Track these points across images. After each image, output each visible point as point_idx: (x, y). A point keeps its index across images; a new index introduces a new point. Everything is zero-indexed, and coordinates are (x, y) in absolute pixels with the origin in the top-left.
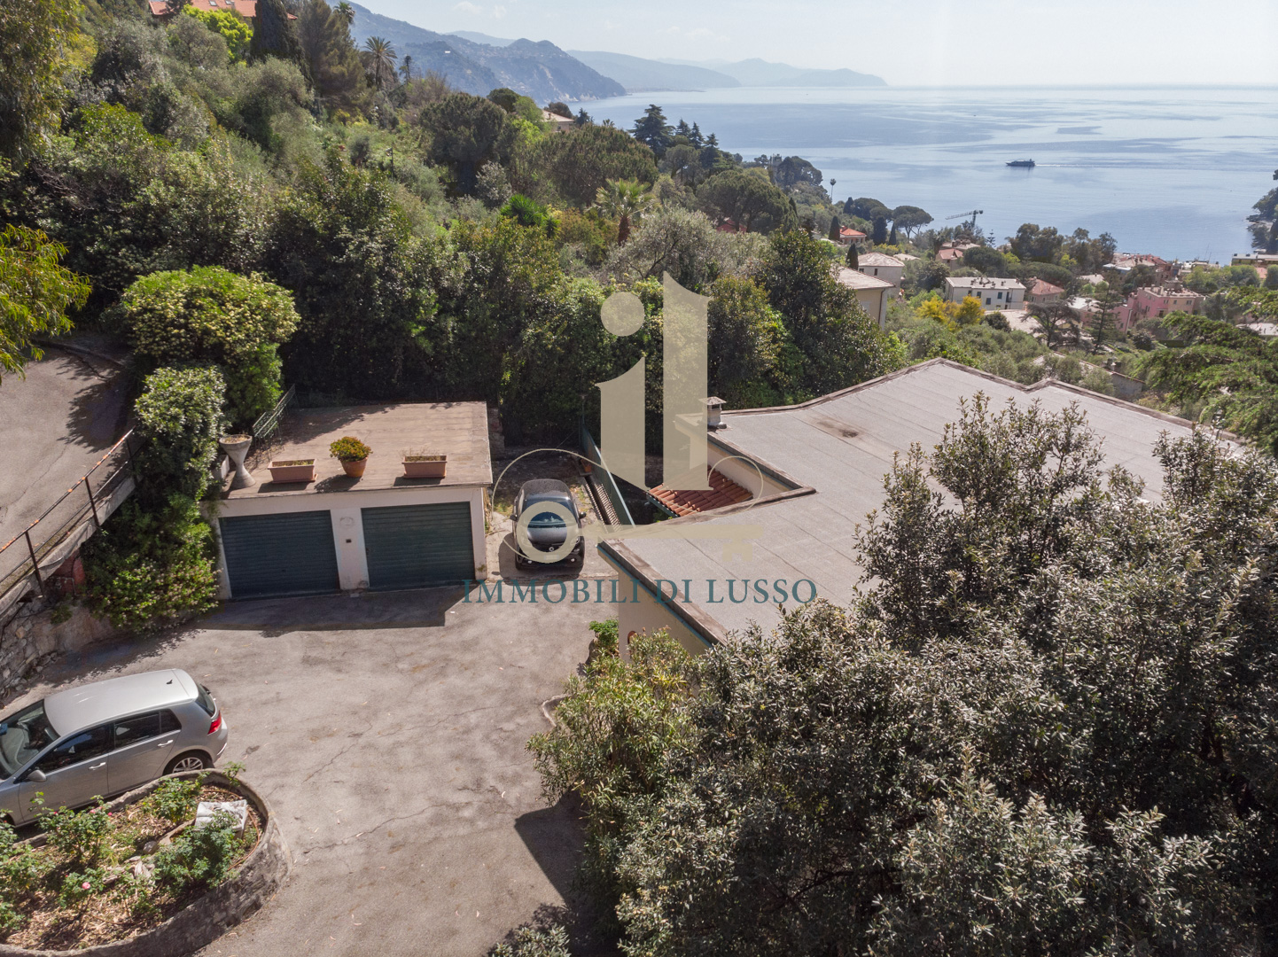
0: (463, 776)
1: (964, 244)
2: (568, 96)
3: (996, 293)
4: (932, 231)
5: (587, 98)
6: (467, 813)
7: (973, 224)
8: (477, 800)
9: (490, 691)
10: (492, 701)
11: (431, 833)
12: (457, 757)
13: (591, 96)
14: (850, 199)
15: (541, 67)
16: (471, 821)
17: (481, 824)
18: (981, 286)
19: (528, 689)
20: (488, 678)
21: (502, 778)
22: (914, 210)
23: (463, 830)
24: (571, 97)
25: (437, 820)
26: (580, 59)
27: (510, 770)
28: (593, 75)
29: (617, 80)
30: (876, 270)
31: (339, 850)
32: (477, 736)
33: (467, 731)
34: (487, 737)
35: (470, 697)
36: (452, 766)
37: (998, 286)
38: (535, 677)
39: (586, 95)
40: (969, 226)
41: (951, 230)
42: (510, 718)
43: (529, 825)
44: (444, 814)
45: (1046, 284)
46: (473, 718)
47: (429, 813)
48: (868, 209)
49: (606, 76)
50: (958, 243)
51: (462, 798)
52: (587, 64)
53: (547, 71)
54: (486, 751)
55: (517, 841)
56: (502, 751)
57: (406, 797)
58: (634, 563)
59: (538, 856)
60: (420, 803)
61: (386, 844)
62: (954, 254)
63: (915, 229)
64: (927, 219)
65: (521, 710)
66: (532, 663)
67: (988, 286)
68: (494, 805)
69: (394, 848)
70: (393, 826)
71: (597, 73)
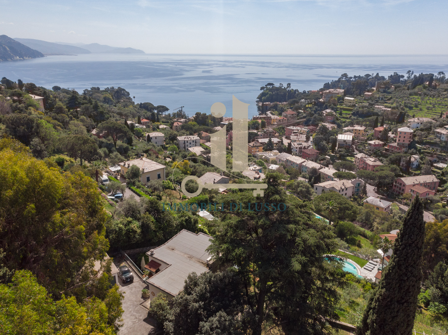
0: (134, 318)
1: (180, 119)
2: (18, 57)
3: (192, 141)
4: (169, 114)
5: (27, 58)
6: (137, 322)
7: (182, 110)
8: (137, 320)
9: (130, 305)
10: (131, 306)
11: (134, 325)
12: (131, 315)
13: (29, 57)
14: (141, 103)
15: (4, 46)
16: (138, 322)
17: (139, 322)
18: (187, 139)
19: (136, 303)
20: (129, 303)
21: (139, 316)
22: (163, 107)
23: (137, 324)
24: (19, 58)
25: (134, 324)
26: (21, 42)
27: (139, 315)
28: (28, 49)
29: (39, 51)
30: (156, 138)
31: (124, 331)
32: (132, 312)
33: (131, 312)
34: (134, 312)
35: (128, 307)
36: (131, 317)
37: (192, 139)
38: (136, 301)
39: (26, 57)
40: (181, 111)
41: (175, 113)
42: (135, 308)
43: (145, 320)
44: (134, 323)
45: (206, 133)
46: (130, 310)
47: (132, 323)
48: (148, 107)
49: (34, 49)
50: (178, 119)
51: (135, 320)
52: (24, 44)
53: (7, 48)
54: (135, 313)
55: (145, 323)
56: (137, 313)
57: (128, 322)
58: (153, 284)
59: (148, 324)
60: (130, 323)
61: (129, 328)
62: (178, 124)
63: (164, 113)
64: (167, 109)
65: (136, 306)
66: (134, 299)
67: (190, 139)
68: (139, 320)
69: (130, 328)
70: (128, 326)
71: (30, 48)
